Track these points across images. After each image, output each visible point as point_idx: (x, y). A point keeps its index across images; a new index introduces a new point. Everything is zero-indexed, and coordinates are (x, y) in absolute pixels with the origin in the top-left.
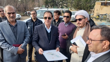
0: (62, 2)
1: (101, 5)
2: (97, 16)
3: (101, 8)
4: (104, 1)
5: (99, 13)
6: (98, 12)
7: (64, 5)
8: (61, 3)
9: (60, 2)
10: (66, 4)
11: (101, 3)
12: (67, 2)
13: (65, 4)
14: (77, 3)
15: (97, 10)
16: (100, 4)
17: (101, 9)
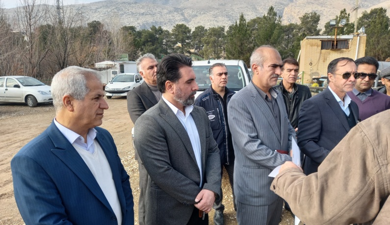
0: (182, 41)
1: (322, 49)
2: (312, 83)
3: (322, 58)
4: (329, 37)
5: (319, 72)
6: (314, 71)
7: (190, 53)
8: (179, 44)
9: (175, 43)
10: (198, 48)
11: (320, 43)
12: (200, 42)
13: (193, 47)
14: (239, 44)
15: (311, 64)
16: (318, 46)
17: (321, 61)
